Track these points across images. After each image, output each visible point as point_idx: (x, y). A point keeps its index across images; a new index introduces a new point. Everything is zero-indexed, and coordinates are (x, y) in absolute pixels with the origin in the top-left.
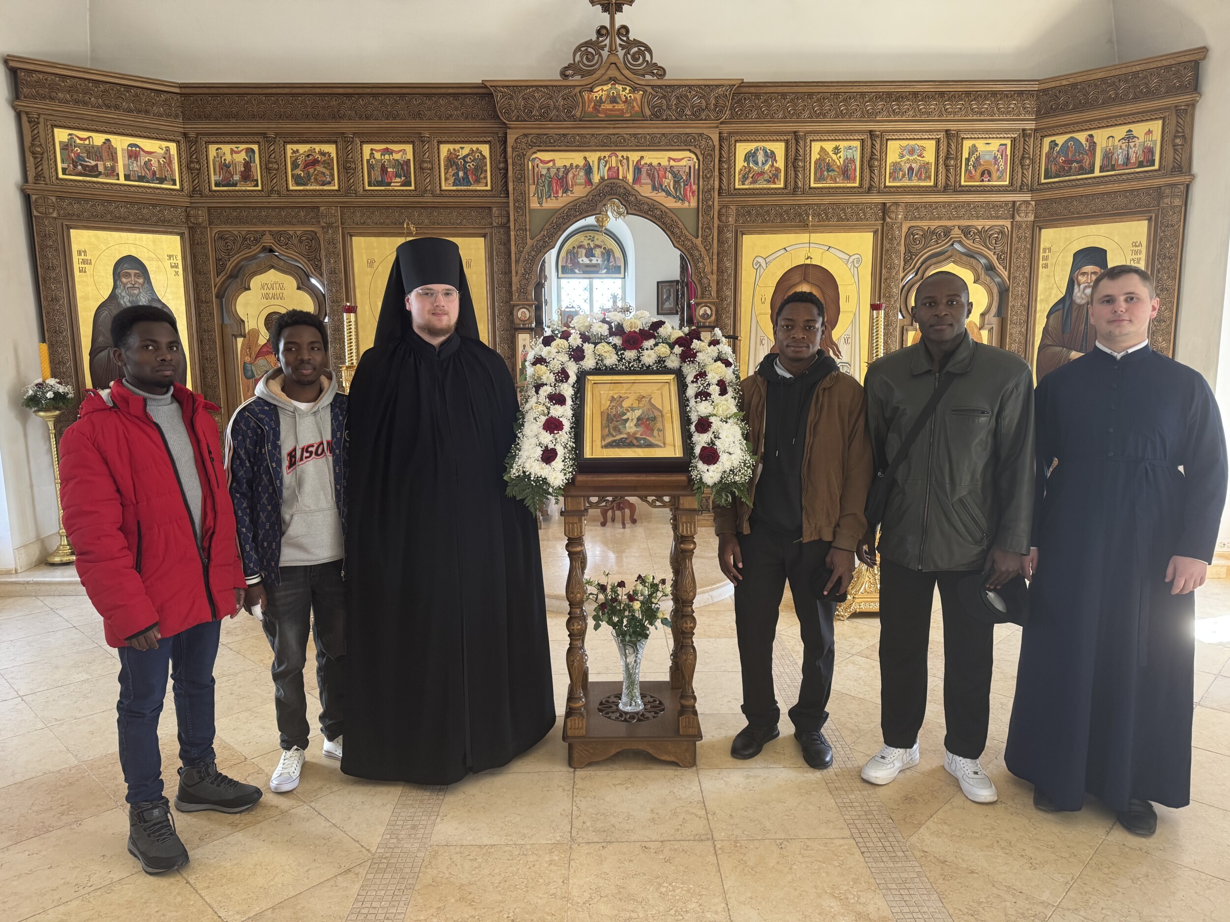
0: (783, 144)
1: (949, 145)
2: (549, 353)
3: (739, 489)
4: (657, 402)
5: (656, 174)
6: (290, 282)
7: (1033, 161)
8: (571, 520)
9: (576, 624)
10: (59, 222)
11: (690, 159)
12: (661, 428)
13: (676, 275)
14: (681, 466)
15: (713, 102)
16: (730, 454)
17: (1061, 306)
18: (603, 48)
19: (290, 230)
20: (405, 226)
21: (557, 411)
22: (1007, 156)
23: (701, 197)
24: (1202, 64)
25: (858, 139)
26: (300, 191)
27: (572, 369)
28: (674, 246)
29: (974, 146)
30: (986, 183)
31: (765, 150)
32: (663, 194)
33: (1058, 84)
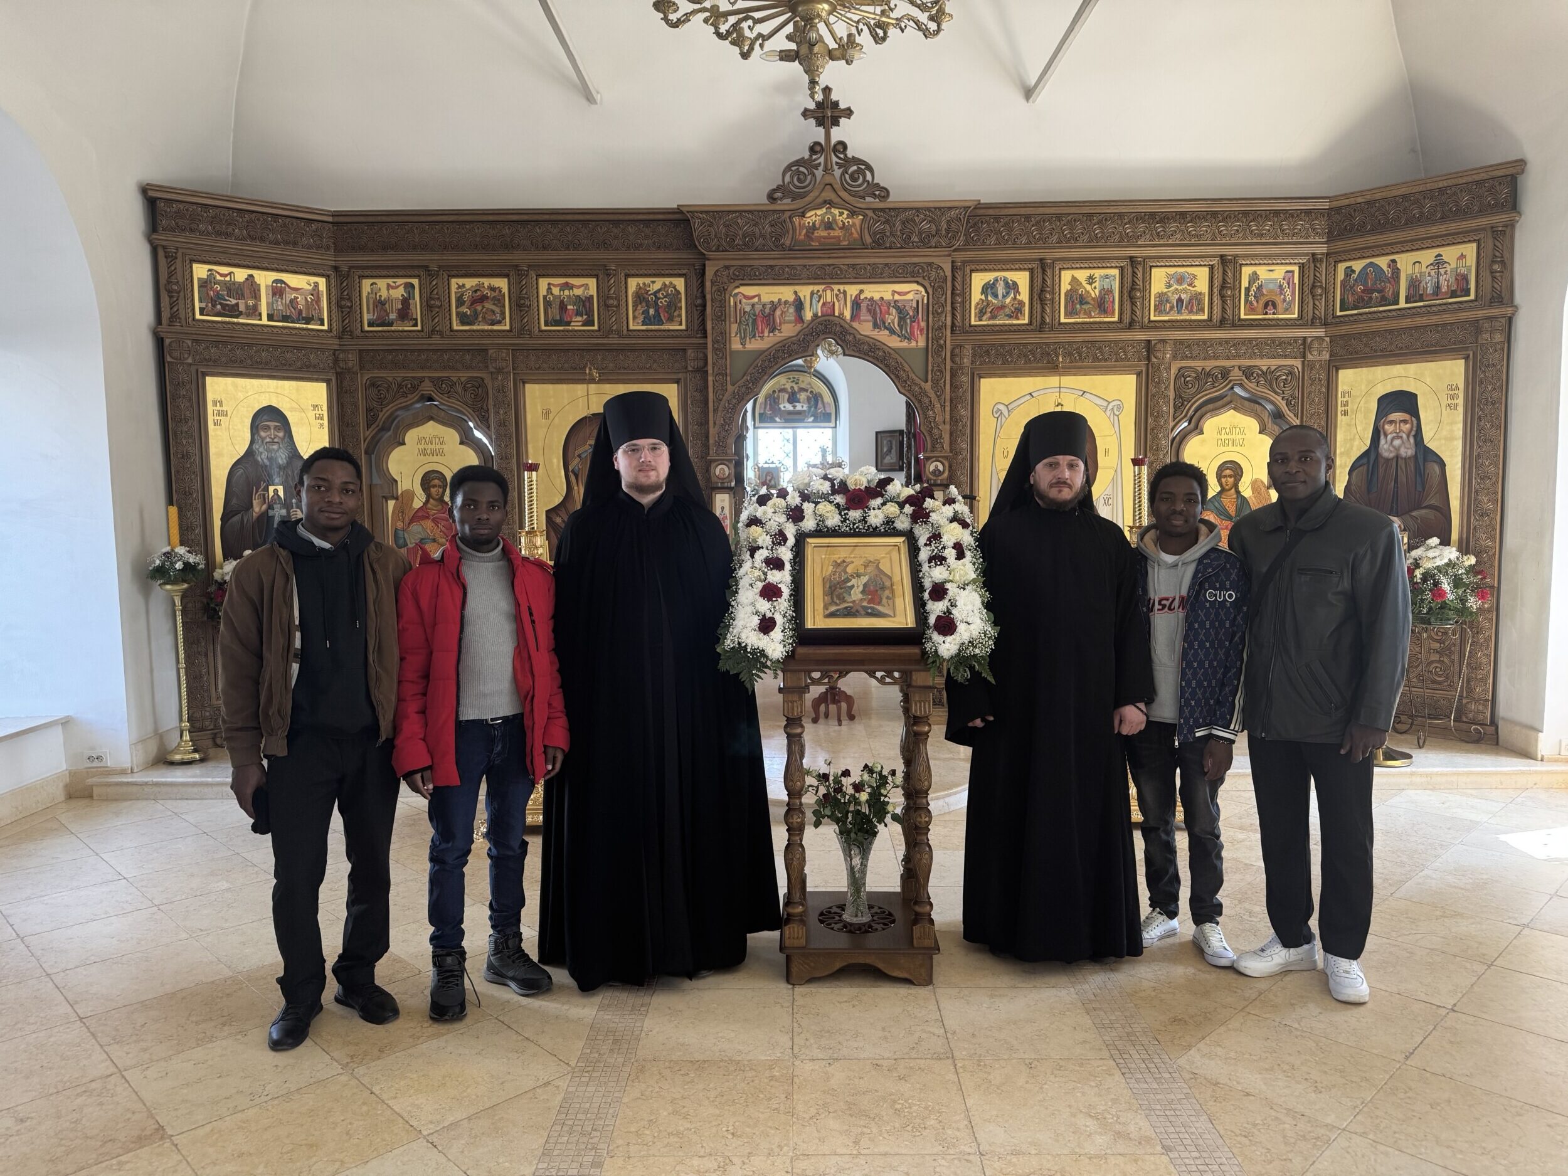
0: (1027, 274)
1: (1224, 273)
2: (765, 513)
3: (979, 663)
4: (885, 567)
5: (878, 309)
6: (451, 436)
7: (1326, 291)
8: (790, 697)
9: (795, 817)
10: (194, 368)
11: (917, 292)
12: (891, 596)
13: (901, 423)
14: (913, 637)
15: (945, 226)
16: (969, 624)
17: (1365, 460)
18: (817, 167)
19: (454, 376)
20: (587, 372)
21: (775, 577)
22: (1294, 284)
23: (930, 335)
24: (1520, 178)
25: (1116, 267)
26: (465, 331)
27: (790, 531)
28: (900, 392)
29: (1255, 273)
30: (1271, 316)
31: (1006, 281)
32: (887, 332)
33: (1352, 201)
